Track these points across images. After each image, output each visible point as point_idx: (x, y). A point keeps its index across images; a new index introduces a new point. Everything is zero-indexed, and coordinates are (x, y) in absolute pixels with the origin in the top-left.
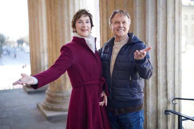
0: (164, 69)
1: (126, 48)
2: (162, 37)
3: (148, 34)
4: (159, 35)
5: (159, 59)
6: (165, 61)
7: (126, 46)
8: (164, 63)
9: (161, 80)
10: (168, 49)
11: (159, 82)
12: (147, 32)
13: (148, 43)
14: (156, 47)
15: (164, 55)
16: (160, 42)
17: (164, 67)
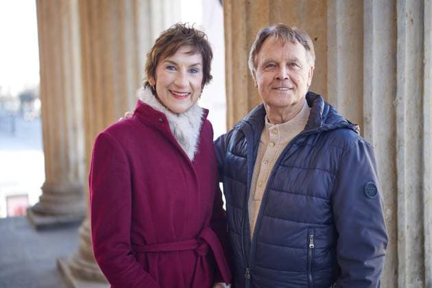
0: (414, 196)
1: (302, 146)
2: (409, 103)
3: (371, 94)
4: (401, 99)
5: (403, 168)
6: (418, 172)
7: (302, 140)
8: (416, 176)
9: (408, 227)
10: (426, 136)
11: (402, 235)
12: (366, 88)
13: (371, 121)
14: (394, 134)
15: (415, 156)
16: (405, 117)
17: (414, 190)
